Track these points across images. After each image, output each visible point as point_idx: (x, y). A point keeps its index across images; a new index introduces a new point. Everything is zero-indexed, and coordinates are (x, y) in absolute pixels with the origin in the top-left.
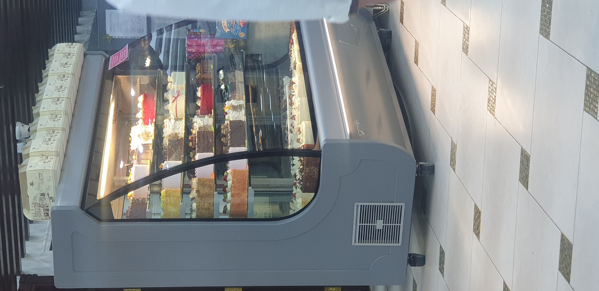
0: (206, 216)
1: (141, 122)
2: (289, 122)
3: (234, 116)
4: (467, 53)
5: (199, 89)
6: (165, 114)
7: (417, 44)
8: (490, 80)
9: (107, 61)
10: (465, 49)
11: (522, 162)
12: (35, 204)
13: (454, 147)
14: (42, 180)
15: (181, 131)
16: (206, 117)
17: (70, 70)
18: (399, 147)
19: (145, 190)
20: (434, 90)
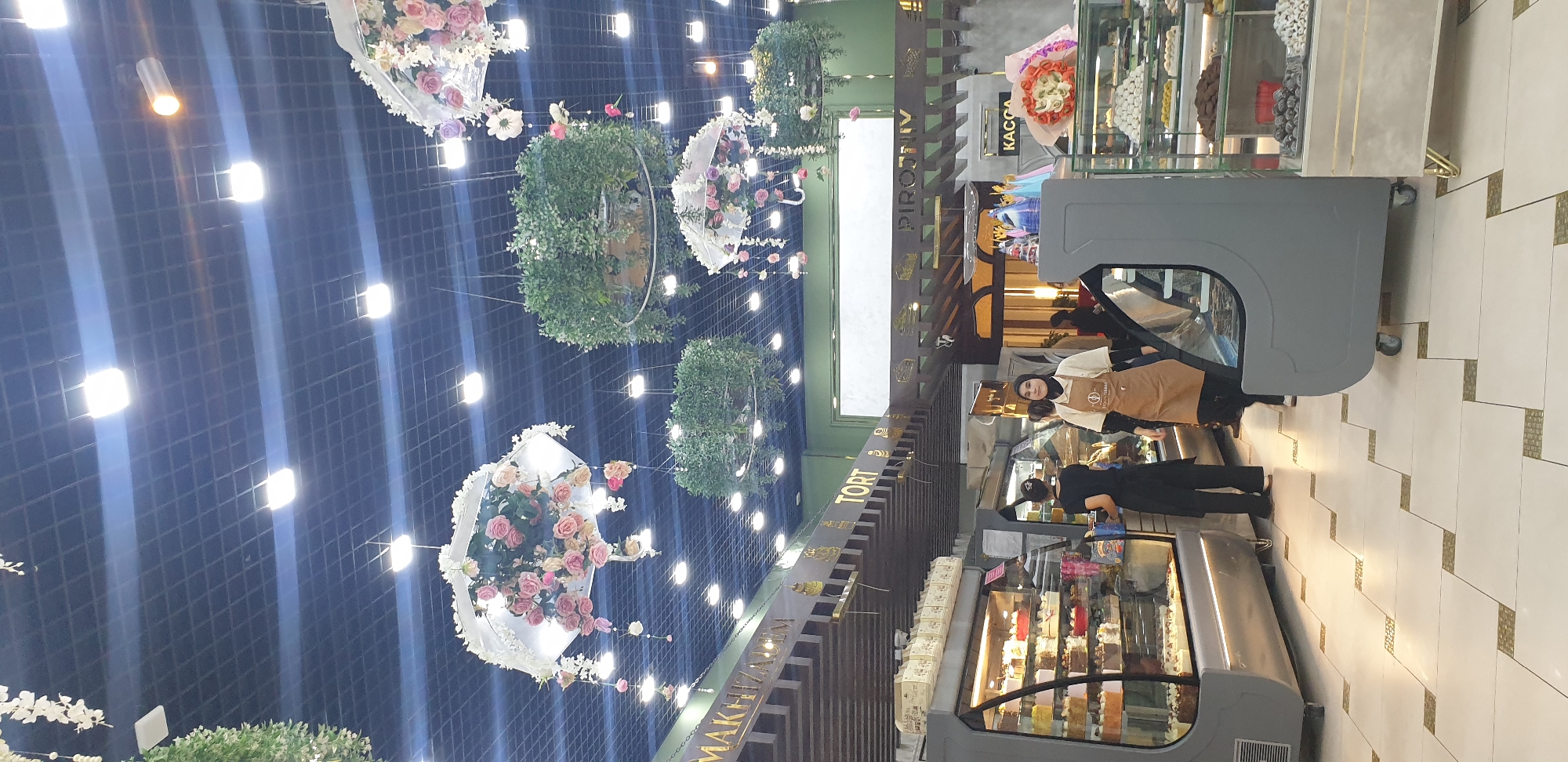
0: (1077, 736)
1: (1014, 637)
2: (1164, 651)
3: (1108, 640)
4: (1360, 589)
5: (1073, 610)
6: (1036, 632)
7: (1304, 580)
8: (1387, 618)
9: (983, 577)
10: (1359, 585)
11: (1427, 705)
12: (908, 717)
13: (1346, 688)
14: (916, 693)
15: (1053, 648)
16: (1080, 638)
17: (949, 581)
18: (1284, 683)
19: (1016, 705)
20: (1323, 627)
